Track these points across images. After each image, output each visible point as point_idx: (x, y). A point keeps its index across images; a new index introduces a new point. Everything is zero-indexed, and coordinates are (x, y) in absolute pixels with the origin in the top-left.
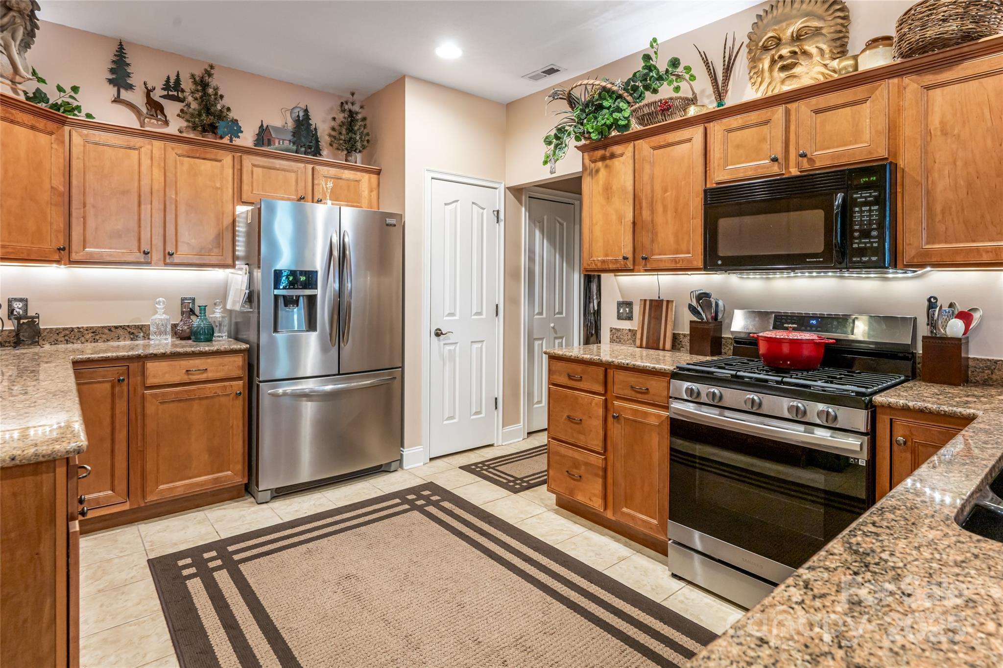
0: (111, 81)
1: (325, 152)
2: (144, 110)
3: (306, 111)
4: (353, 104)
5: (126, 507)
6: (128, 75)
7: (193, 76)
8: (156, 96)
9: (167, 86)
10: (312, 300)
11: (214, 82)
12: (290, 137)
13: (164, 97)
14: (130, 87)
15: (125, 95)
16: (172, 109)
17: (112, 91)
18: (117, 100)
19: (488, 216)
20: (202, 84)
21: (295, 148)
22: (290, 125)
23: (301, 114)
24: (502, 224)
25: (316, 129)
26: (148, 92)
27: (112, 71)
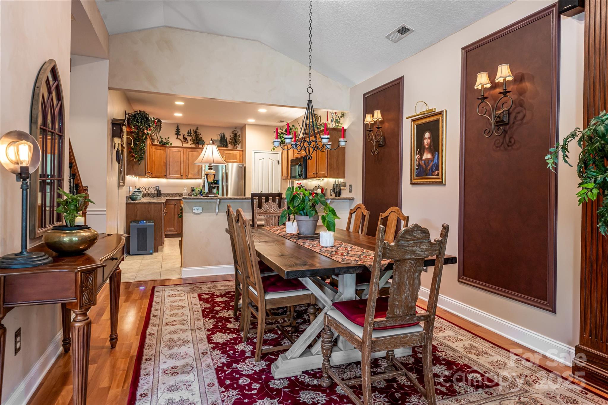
0: (176, 134)
1: (229, 145)
2: (183, 140)
3: (224, 134)
4: (236, 131)
5: (176, 233)
6: (179, 132)
7: (193, 130)
8: (186, 136)
9: (188, 133)
10: (218, 187)
11: (198, 131)
12: (219, 142)
13: (187, 136)
14: (180, 135)
15: (179, 137)
16: (189, 138)
17: (176, 136)
18: (177, 138)
19: (275, 163)
20: (196, 132)
21: (220, 145)
22: (219, 138)
23: (222, 135)
24: (280, 165)
25: (226, 139)
26: (184, 135)
27: (176, 131)
